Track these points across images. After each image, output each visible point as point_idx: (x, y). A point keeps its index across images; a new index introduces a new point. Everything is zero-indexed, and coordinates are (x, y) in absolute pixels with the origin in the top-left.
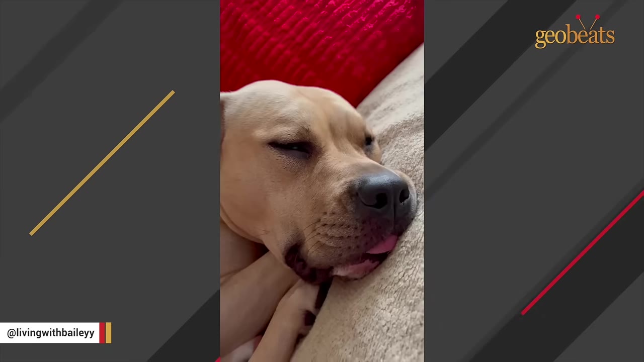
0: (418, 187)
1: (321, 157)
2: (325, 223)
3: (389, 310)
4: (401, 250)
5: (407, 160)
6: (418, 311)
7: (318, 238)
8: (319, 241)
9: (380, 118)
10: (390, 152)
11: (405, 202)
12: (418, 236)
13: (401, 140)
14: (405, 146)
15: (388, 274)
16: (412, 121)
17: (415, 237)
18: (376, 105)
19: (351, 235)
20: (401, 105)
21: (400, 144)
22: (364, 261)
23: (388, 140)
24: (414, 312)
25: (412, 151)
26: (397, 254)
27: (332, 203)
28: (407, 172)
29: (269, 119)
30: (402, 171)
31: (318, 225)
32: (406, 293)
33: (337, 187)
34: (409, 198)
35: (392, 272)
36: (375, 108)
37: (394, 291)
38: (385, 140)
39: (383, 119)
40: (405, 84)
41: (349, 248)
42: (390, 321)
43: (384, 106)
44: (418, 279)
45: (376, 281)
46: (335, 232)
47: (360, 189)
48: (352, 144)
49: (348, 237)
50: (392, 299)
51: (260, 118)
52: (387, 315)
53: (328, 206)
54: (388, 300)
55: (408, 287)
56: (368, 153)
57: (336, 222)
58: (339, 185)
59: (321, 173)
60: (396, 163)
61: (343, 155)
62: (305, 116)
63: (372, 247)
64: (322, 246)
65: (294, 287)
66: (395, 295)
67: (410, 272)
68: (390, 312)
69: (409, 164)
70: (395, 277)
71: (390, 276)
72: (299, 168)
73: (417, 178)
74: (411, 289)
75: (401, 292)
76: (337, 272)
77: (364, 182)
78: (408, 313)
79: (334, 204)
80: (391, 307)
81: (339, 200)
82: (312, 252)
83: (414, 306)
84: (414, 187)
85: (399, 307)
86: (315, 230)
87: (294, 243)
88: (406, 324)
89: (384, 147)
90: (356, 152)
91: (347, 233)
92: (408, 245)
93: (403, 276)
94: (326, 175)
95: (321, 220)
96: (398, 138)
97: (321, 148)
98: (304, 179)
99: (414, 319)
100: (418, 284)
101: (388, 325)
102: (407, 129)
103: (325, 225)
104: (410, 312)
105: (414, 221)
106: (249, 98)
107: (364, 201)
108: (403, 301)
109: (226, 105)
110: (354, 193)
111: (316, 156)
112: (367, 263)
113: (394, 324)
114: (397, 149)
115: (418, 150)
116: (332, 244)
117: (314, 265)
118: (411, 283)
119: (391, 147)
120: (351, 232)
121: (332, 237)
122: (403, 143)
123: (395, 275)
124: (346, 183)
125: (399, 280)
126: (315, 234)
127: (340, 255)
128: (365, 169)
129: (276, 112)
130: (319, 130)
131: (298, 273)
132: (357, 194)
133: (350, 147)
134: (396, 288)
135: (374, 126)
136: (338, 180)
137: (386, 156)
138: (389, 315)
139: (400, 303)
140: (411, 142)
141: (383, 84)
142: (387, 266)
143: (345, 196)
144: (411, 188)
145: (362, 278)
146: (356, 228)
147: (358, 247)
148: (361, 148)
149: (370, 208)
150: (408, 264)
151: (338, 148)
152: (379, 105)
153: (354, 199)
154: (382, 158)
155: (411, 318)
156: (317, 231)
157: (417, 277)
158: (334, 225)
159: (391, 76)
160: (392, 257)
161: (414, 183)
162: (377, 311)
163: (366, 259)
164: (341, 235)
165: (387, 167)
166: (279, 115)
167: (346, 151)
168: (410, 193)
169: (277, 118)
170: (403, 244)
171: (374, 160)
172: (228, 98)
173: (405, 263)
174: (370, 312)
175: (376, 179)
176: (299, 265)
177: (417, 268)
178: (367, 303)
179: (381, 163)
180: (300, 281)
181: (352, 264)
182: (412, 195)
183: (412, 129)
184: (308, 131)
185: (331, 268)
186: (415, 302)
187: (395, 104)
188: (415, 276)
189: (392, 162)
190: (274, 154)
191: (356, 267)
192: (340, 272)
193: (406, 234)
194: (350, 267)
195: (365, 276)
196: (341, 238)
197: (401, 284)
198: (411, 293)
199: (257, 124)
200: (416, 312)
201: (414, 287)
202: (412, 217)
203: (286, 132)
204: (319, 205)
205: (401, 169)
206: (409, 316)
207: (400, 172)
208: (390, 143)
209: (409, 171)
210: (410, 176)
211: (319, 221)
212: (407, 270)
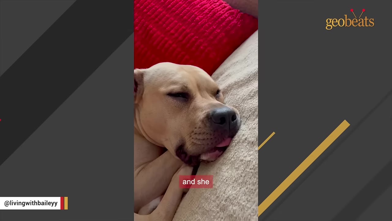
0: (241, 114)
1: (193, 101)
2: (196, 133)
3: (227, 172)
4: (233, 144)
5: (236, 101)
6: (240, 171)
7: (193, 140)
8: (193, 142)
9: (224, 80)
10: (228, 97)
11: (235, 121)
12: (240, 137)
13: (234, 91)
14: (235, 94)
15: (227, 156)
16: (239, 82)
17: (239, 137)
18: (222, 73)
19: (209, 138)
20: (234, 73)
21: (233, 93)
22: (215, 151)
23: (228, 91)
24: (238, 172)
25: (239, 97)
26: (231, 146)
27: (199, 123)
28: (236, 107)
29: (167, 82)
30: (234, 107)
31: (192, 134)
32: (235, 163)
33: (201, 115)
34: (236, 119)
35: (228, 155)
36: (221, 75)
37: (229, 163)
38: (226, 92)
39: (226, 80)
40: (237, 62)
41: (208, 144)
42: (227, 177)
43: (226, 74)
44: (240, 156)
45: (221, 160)
46: (201, 137)
47: (213, 115)
48: (208, 94)
49: (207, 139)
50: (229, 167)
51: (162, 82)
52: (226, 174)
53: (197, 125)
54: (226, 167)
55: (236, 160)
56: (218, 98)
57: (201, 132)
58: (202, 114)
59: (193, 108)
60: (231, 103)
61: (204, 99)
62: (185, 80)
63: (219, 143)
64: (194, 144)
65: (180, 168)
66: (230, 165)
67: (237, 154)
68: (228, 173)
69: (237, 103)
70: (230, 157)
71: (228, 157)
72: (183, 106)
73: (240, 110)
74: (237, 161)
75: (233, 163)
76: (202, 157)
77: (214, 112)
78: (236, 172)
79: (200, 123)
80: (228, 170)
81: (203, 121)
82: (190, 148)
83: (238, 169)
84: (239, 114)
85: (232, 170)
86: (191, 136)
87: (180, 145)
88: (234, 177)
89: (226, 95)
90: (211, 98)
91: (207, 137)
92: (236, 142)
93: (234, 156)
94: (196, 109)
95: (194, 131)
96: (232, 91)
97: (193, 96)
98: (185, 112)
99: (238, 174)
100: (240, 159)
101: (227, 179)
102: (236, 86)
103: (196, 134)
104: (236, 171)
105: (239, 131)
106: (156, 72)
107: (214, 121)
108: (234, 167)
109: (144, 76)
110: (209, 117)
111: (191, 100)
112: (217, 152)
113: (229, 178)
114: (232, 96)
115: (241, 96)
116: (199, 143)
117: (191, 154)
118: (237, 158)
119: (229, 95)
120: (209, 137)
121: (199, 139)
122: (234, 93)
123: (230, 156)
124: (206, 112)
125: (232, 158)
126: (191, 138)
127: (204, 148)
128: (215, 106)
129: (170, 79)
130: (192, 87)
131: (183, 160)
132: (211, 118)
133: (208, 95)
134: (230, 162)
135: (221, 84)
136: (202, 111)
137: (226, 100)
138: (227, 174)
139: (232, 168)
140: (238, 92)
141: (226, 62)
142: (226, 152)
143: (206, 119)
144: (238, 114)
145: (215, 161)
146: (211, 134)
147: (212, 143)
148: (213, 96)
149: (217, 124)
150: (236, 150)
151: (201, 96)
152: (224, 73)
153: (210, 120)
154: (224, 101)
155: (237, 174)
156: (192, 137)
157: (240, 155)
158: (200, 133)
159: (230, 57)
160: (228, 148)
161: (239, 112)
162: (222, 173)
163: (217, 150)
164: (203, 138)
165: (227, 105)
166: (172, 80)
167: (206, 98)
168: (237, 117)
169: (171, 82)
170: (234, 141)
171: (220, 102)
172: (145, 72)
173: (234, 150)
174: (218, 174)
175: (220, 110)
176: (183, 156)
177: (240, 151)
178: (217, 170)
179: (224, 104)
180: (184, 165)
181: (210, 153)
182: (238, 118)
183: (239, 86)
184: (186, 87)
185: (199, 155)
186: (238, 167)
187: (232, 73)
188: (239, 155)
189: (229, 103)
190: (170, 99)
191: (211, 154)
192: (204, 158)
193: (235, 137)
194: (209, 154)
195: (216, 159)
196: (204, 139)
197: (233, 159)
198: (237, 163)
199: (161, 85)
200: (239, 171)
201: (238, 160)
202: (238, 128)
203: (175, 88)
204: (193, 124)
205: (233, 106)
206: (236, 173)
207: (232, 107)
208: (228, 93)
209: (237, 107)
210: (238, 109)
211: (193, 132)
212: (235, 153)
